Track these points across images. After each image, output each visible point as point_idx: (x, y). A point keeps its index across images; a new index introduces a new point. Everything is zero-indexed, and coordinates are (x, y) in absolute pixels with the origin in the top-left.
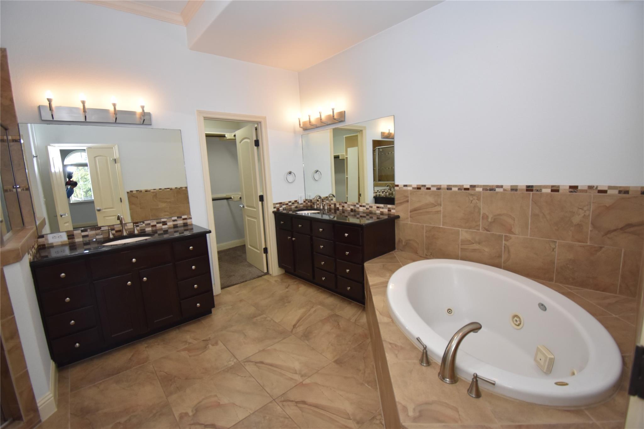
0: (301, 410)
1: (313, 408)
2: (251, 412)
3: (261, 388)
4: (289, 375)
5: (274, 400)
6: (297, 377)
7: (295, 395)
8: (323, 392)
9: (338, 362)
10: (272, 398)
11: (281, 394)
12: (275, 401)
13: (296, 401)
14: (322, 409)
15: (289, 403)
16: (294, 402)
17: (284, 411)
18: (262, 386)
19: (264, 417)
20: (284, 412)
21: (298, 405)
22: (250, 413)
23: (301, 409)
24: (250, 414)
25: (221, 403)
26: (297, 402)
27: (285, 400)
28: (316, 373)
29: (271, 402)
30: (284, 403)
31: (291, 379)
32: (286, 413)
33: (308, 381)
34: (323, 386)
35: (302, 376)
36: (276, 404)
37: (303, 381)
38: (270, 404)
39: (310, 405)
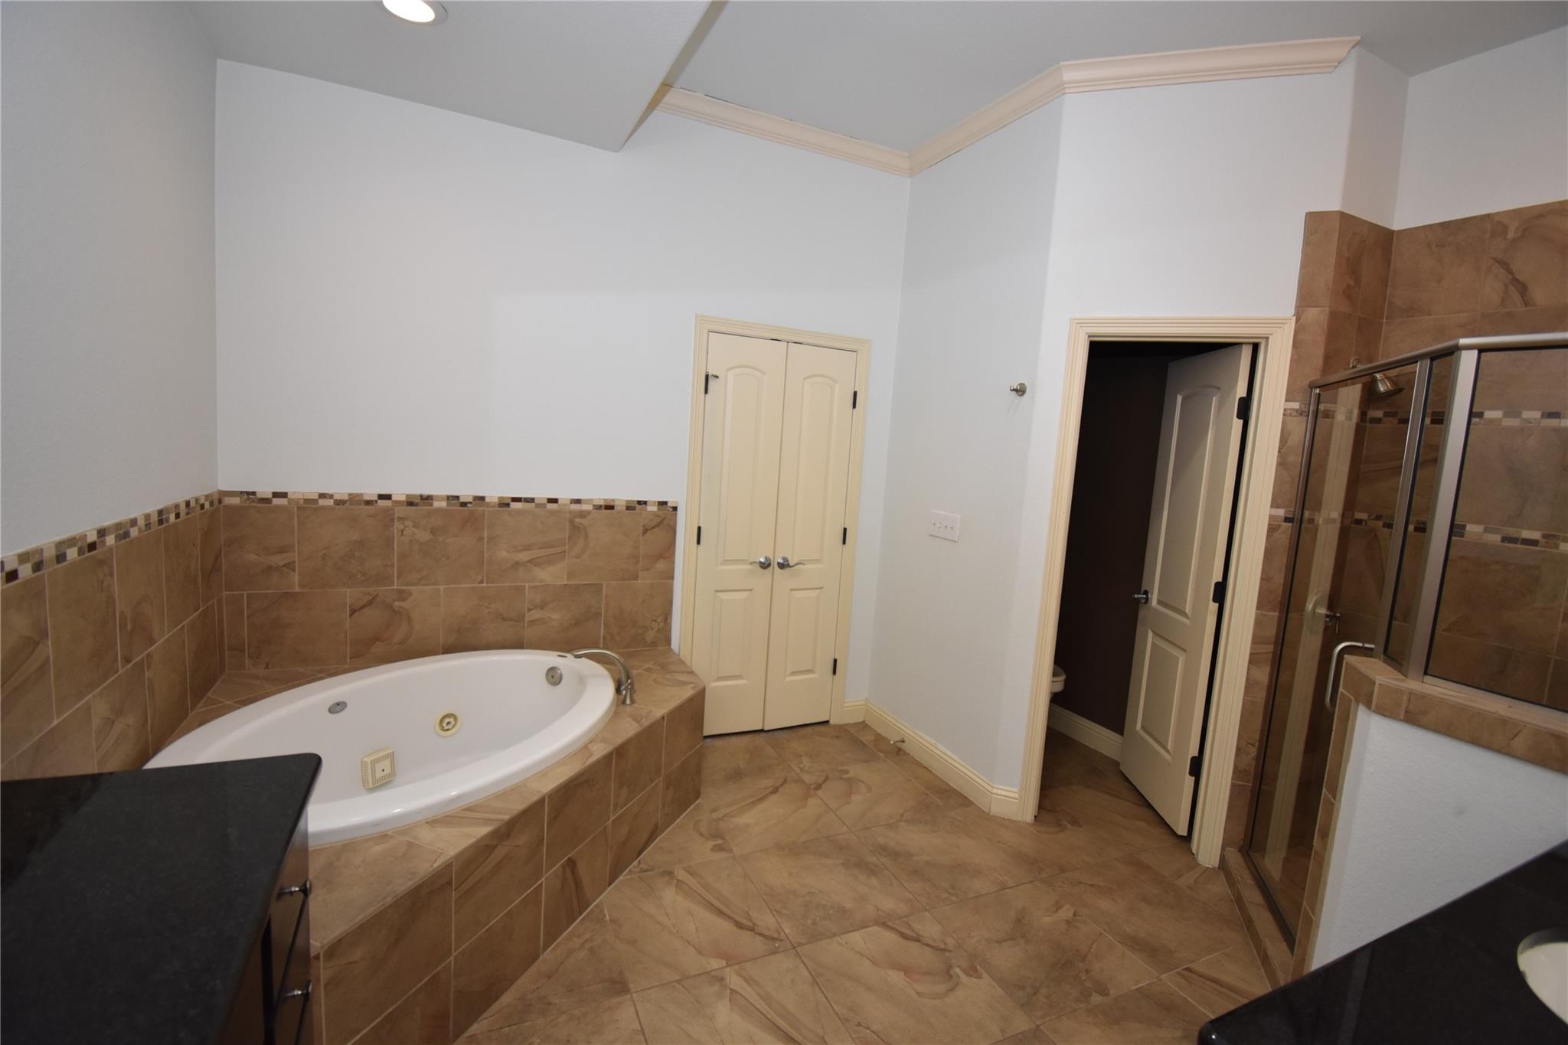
0: (749, 915)
1: (728, 912)
2: (837, 938)
3: (818, 980)
4: (749, 992)
5: (794, 948)
6: (734, 981)
7: (749, 943)
8: (697, 931)
9: (618, 986)
10: (797, 952)
11: (777, 955)
12: (793, 945)
13: (753, 933)
14: (713, 906)
15: (766, 932)
16: (757, 931)
17: (779, 923)
18: (817, 983)
19: (815, 923)
20: (779, 920)
21: (751, 925)
22: (841, 939)
23: (749, 918)
24: (842, 936)
25: (903, 973)
26: (752, 930)
27: (773, 941)
28: (689, 978)
29: (800, 944)
30: (776, 935)
31: (748, 980)
32: (776, 920)
33: (715, 964)
34: (689, 942)
35: (722, 979)
36: (790, 938)
37: (723, 968)
38: (803, 941)
39: (729, 917)
